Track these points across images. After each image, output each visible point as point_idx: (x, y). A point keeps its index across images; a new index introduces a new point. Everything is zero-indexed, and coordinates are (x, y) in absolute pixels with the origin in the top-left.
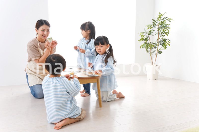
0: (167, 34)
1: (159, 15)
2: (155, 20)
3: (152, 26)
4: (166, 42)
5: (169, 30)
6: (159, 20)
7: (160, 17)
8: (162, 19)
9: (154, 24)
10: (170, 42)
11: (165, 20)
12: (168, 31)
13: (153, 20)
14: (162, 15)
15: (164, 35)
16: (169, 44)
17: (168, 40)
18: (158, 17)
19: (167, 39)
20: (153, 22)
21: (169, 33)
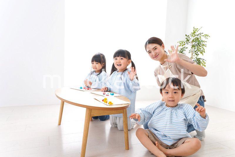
0: (201, 53)
1: (194, 30)
2: (188, 36)
3: (184, 43)
4: (201, 61)
5: (205, 47)
6: (193, 35)
7: (194, 33)
8: (197, 35)
9: (188, 40)
10: (205, 62)
11: (200, 36)
12: (204, 49)
13: (186, 35)
14: (197, 30)
15: (198, 54)
16: (204, 64)
17: (204, 59)
18: (193, 32)
19: (202, 59)
20: (186, 38)
21: (204, 52)
